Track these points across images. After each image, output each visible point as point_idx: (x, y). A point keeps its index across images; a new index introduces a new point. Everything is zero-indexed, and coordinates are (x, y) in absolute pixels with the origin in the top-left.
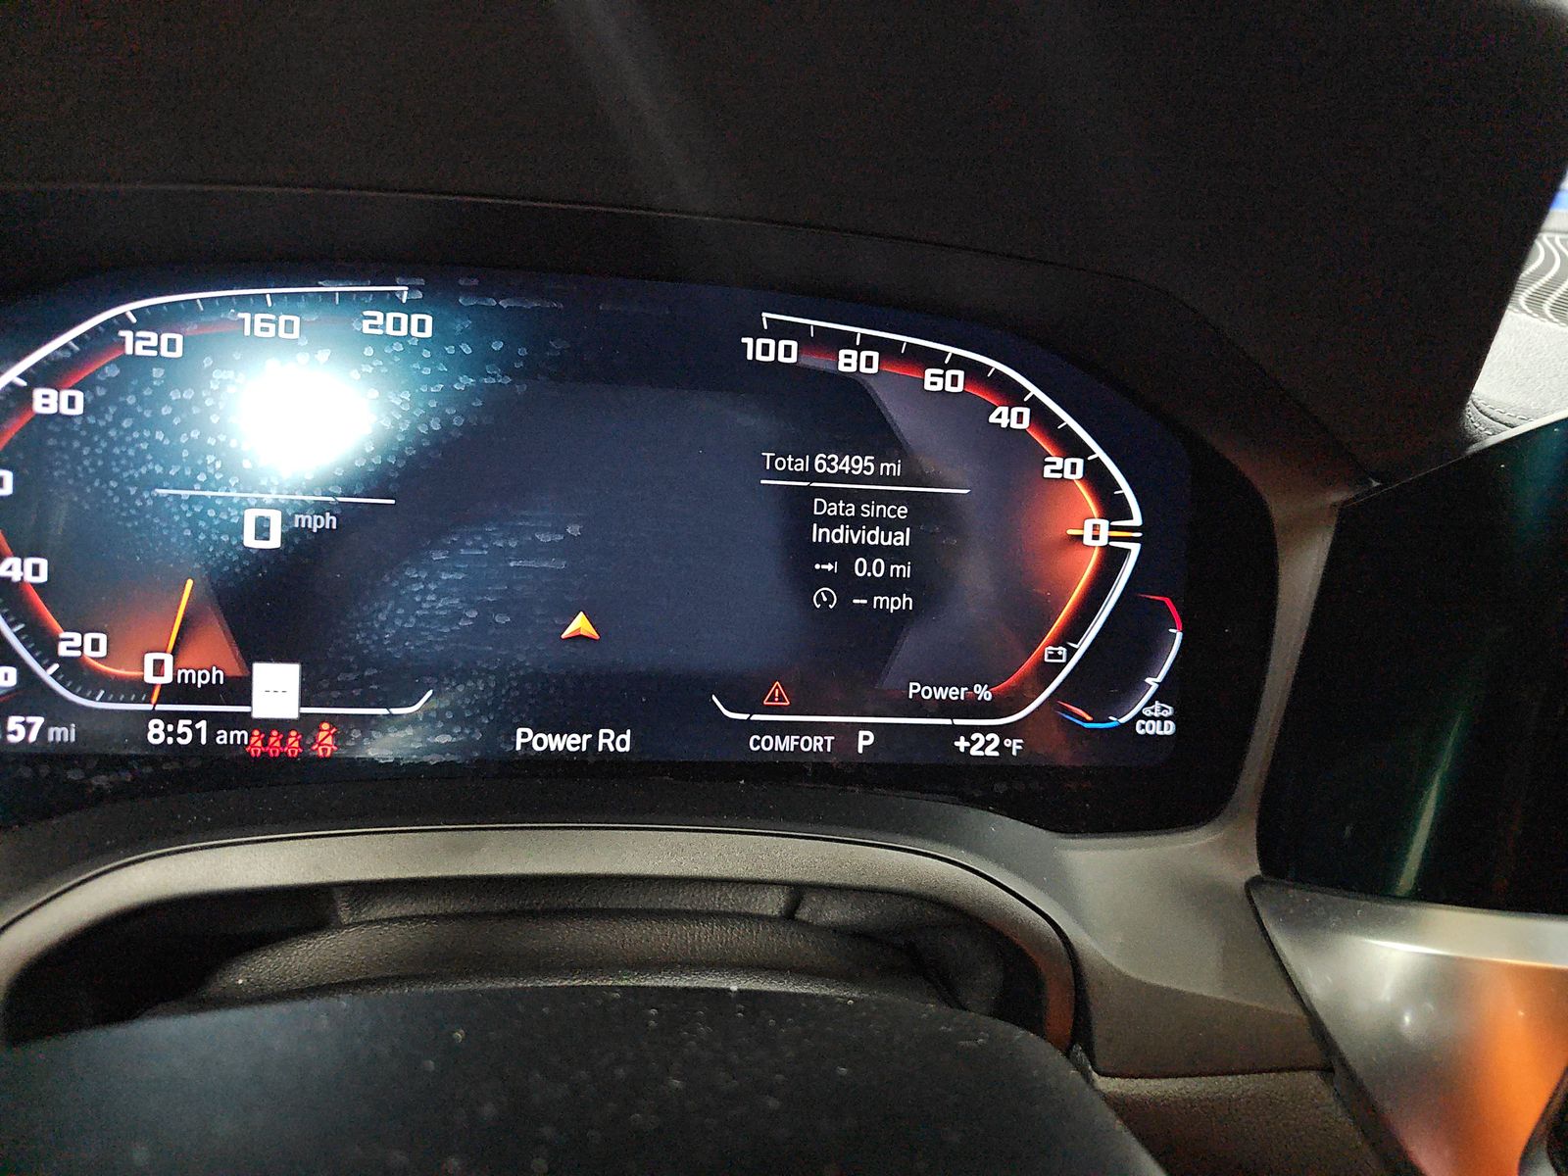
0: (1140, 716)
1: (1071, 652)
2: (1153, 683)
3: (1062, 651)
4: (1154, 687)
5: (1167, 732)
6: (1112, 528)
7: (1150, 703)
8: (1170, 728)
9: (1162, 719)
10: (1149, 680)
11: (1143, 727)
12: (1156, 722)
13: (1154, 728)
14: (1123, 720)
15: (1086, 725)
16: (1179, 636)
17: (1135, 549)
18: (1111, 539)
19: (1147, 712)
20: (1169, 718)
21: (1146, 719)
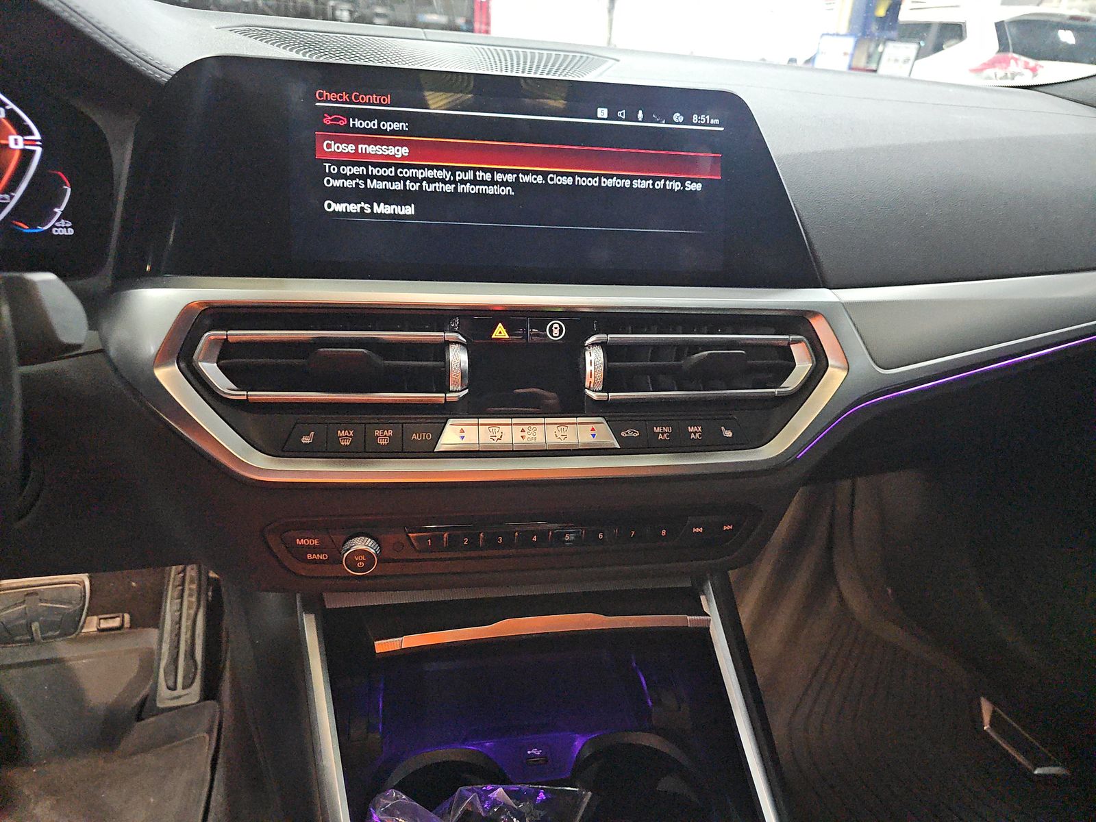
0: (54, 226)
1: (12, 197)
2: (59, 211)
3: (7, 196)
4: (59, 213)
5: (70, 234)
6: (25, 140)
7: (59, 220)
8: (71, 232)
9: (67, 228)
10: (56, 210)
11: (56, 231)
12: (65, 230)
13: (63, 232)
14: (45, 228)
15: (24, 231)
16: (69, 190)
17: (39, 150)
18: (25, 145)
19: (57, 224)
20: (70, 227)
21: (58, 227)
